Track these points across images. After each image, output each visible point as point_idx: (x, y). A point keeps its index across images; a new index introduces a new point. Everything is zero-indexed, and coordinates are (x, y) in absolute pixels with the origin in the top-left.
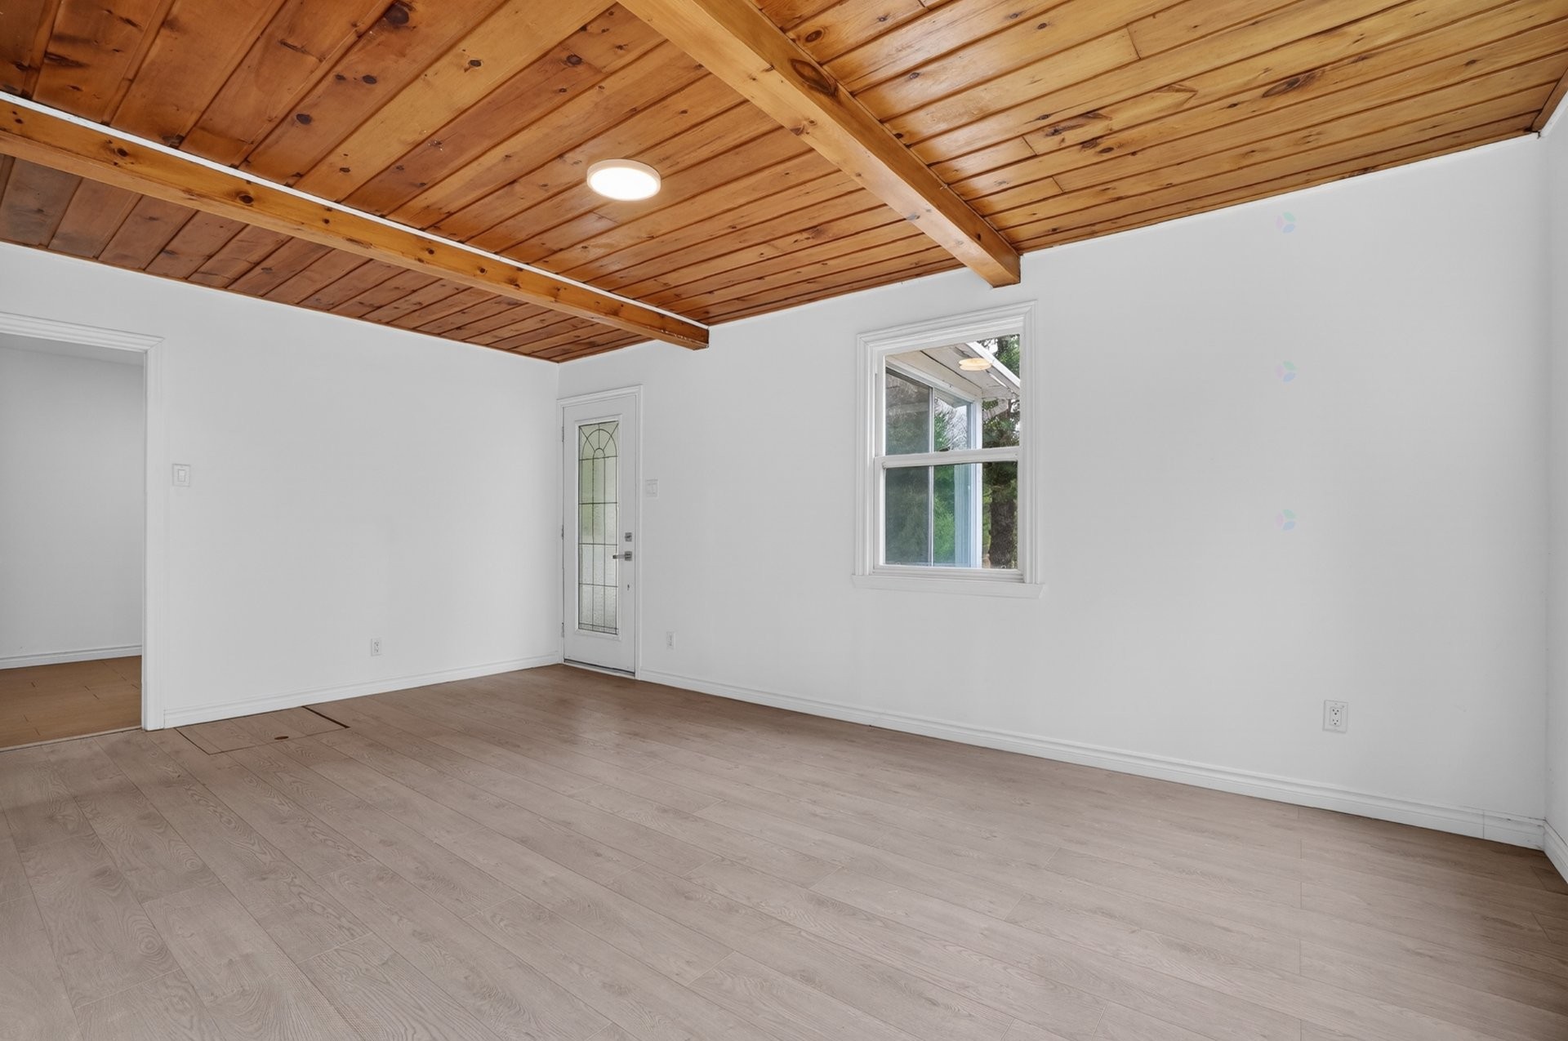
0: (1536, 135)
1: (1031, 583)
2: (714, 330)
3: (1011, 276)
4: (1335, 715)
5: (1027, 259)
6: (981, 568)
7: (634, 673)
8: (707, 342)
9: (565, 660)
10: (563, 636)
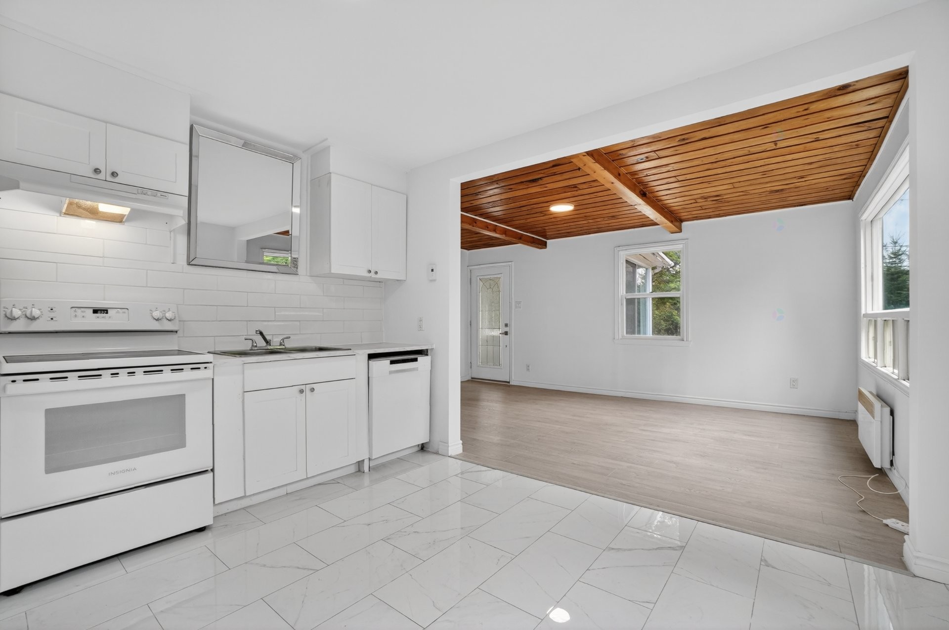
0: (851, 200)
1: (686, 341)
2: (549, 242)
3: (677, 230)
4: (794, 383)
5: (684, 224)
6: (651, 335)
7: (509, 382)
8: (546, 246)
9: (472, 378)
10: (471, 368)
